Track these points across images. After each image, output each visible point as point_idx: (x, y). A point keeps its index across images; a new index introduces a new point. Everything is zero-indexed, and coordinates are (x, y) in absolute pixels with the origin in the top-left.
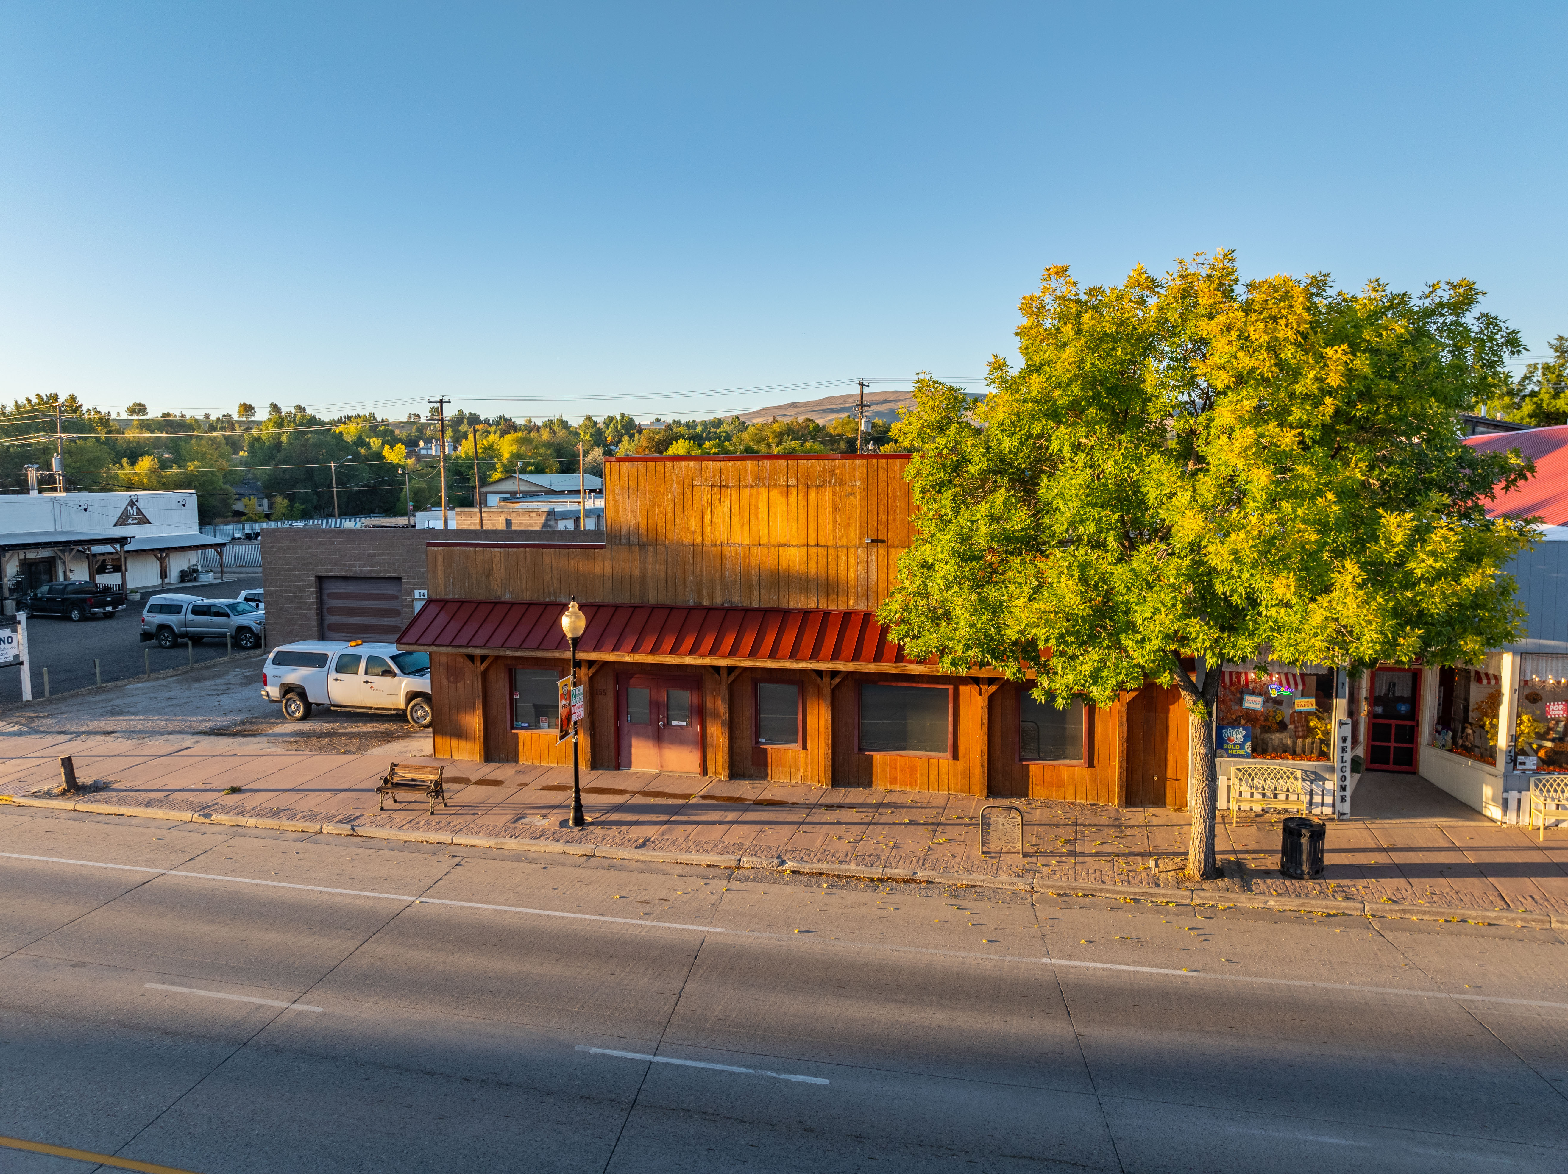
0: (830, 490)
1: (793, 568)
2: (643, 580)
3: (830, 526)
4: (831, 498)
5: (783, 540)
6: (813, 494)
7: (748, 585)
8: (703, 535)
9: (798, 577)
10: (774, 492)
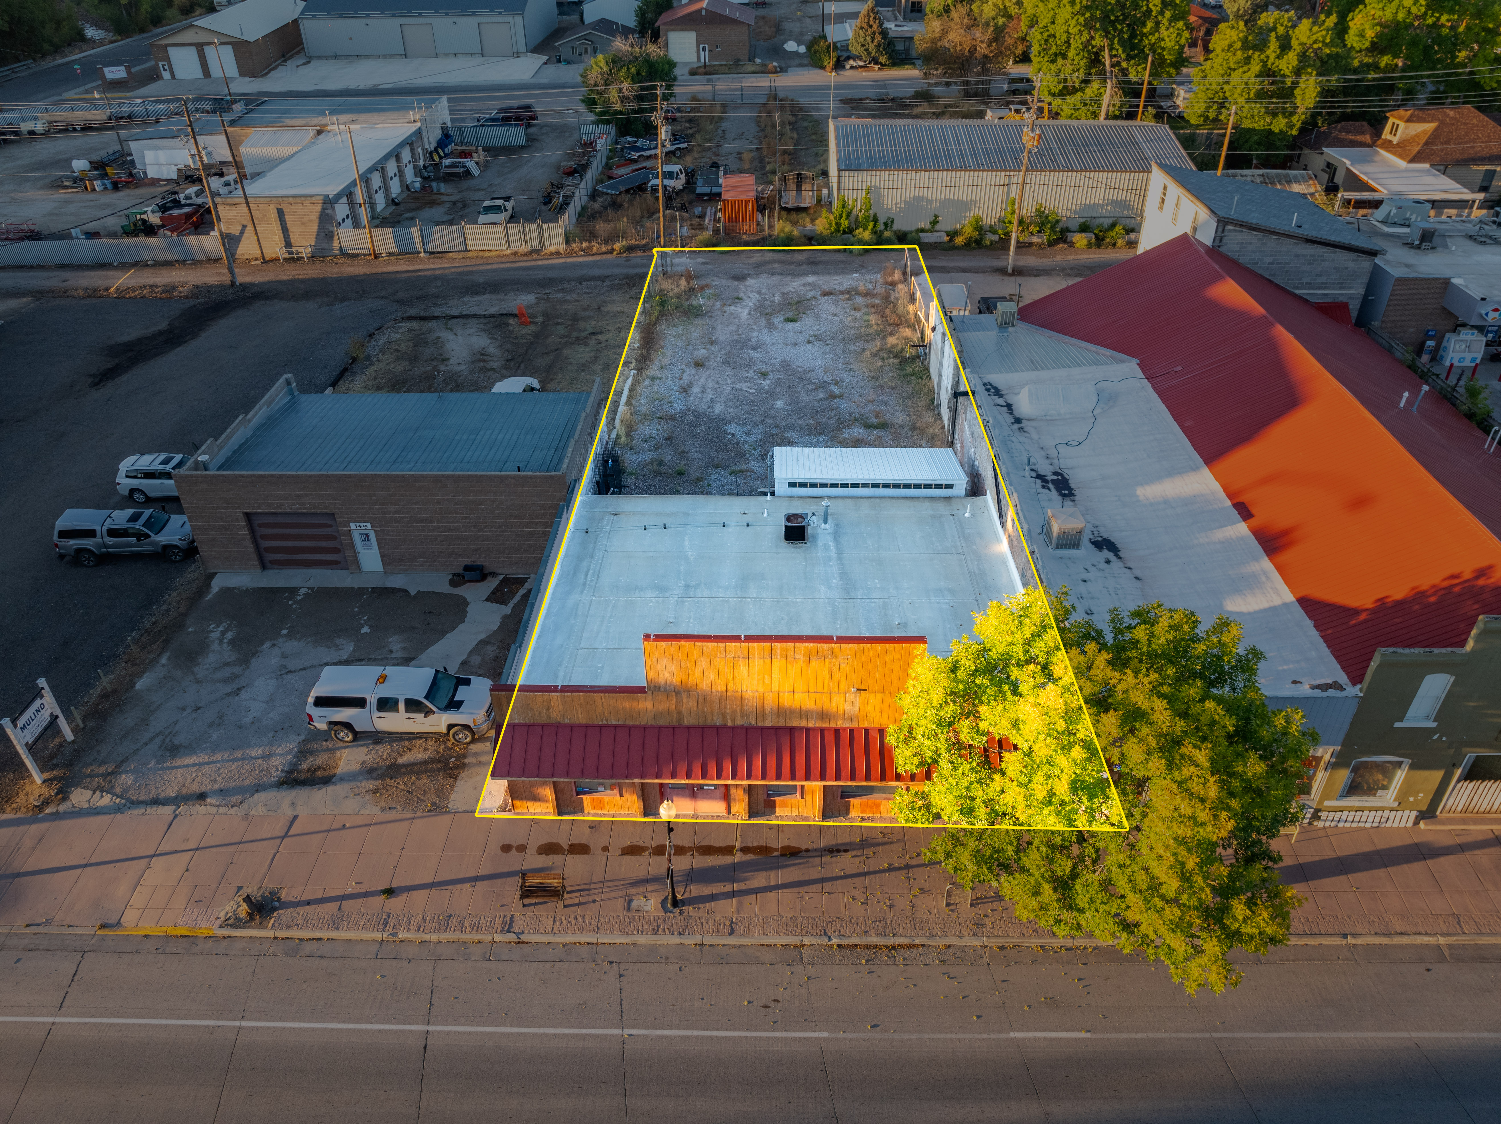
0: (827, 661)
1: (797, 705)
2: (679, 713)
3: (826, 682)
4: (827, 665)
5: (790, 688)
6: (813, 663)
7: (763, 715)
8: (727, 685)
9: (801, 710)
10: (783, 662)
